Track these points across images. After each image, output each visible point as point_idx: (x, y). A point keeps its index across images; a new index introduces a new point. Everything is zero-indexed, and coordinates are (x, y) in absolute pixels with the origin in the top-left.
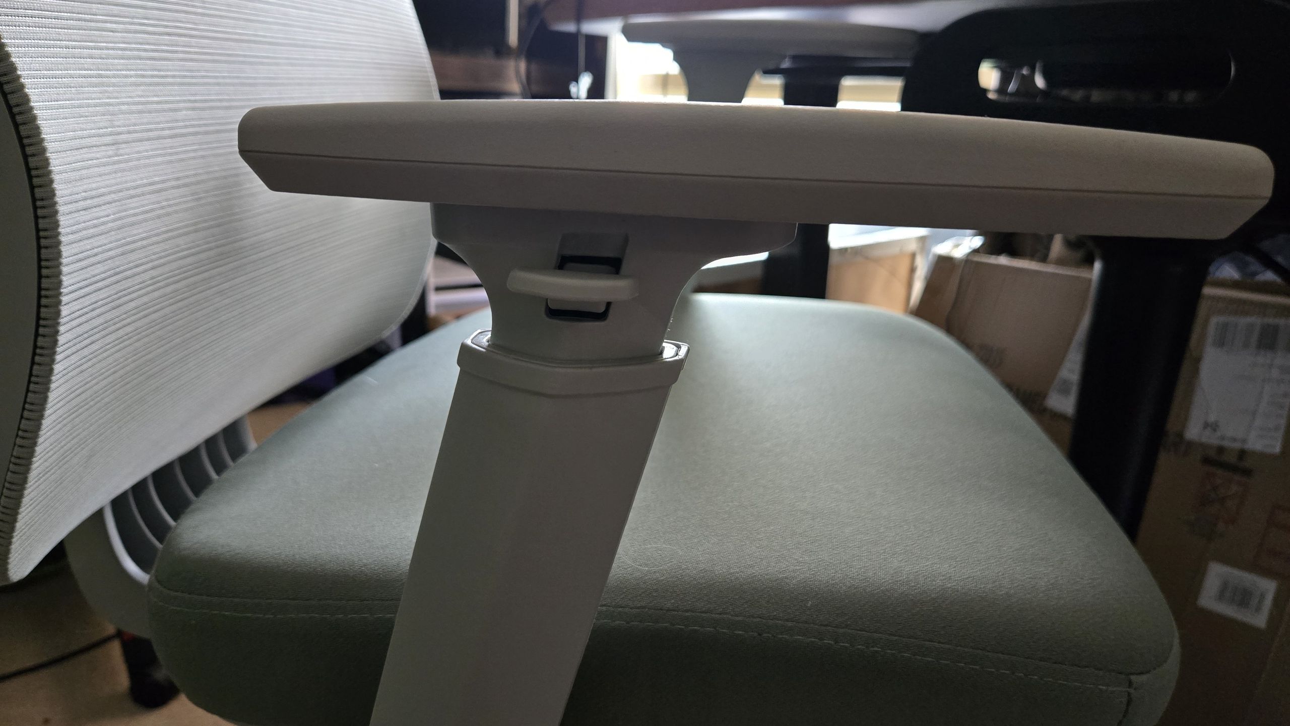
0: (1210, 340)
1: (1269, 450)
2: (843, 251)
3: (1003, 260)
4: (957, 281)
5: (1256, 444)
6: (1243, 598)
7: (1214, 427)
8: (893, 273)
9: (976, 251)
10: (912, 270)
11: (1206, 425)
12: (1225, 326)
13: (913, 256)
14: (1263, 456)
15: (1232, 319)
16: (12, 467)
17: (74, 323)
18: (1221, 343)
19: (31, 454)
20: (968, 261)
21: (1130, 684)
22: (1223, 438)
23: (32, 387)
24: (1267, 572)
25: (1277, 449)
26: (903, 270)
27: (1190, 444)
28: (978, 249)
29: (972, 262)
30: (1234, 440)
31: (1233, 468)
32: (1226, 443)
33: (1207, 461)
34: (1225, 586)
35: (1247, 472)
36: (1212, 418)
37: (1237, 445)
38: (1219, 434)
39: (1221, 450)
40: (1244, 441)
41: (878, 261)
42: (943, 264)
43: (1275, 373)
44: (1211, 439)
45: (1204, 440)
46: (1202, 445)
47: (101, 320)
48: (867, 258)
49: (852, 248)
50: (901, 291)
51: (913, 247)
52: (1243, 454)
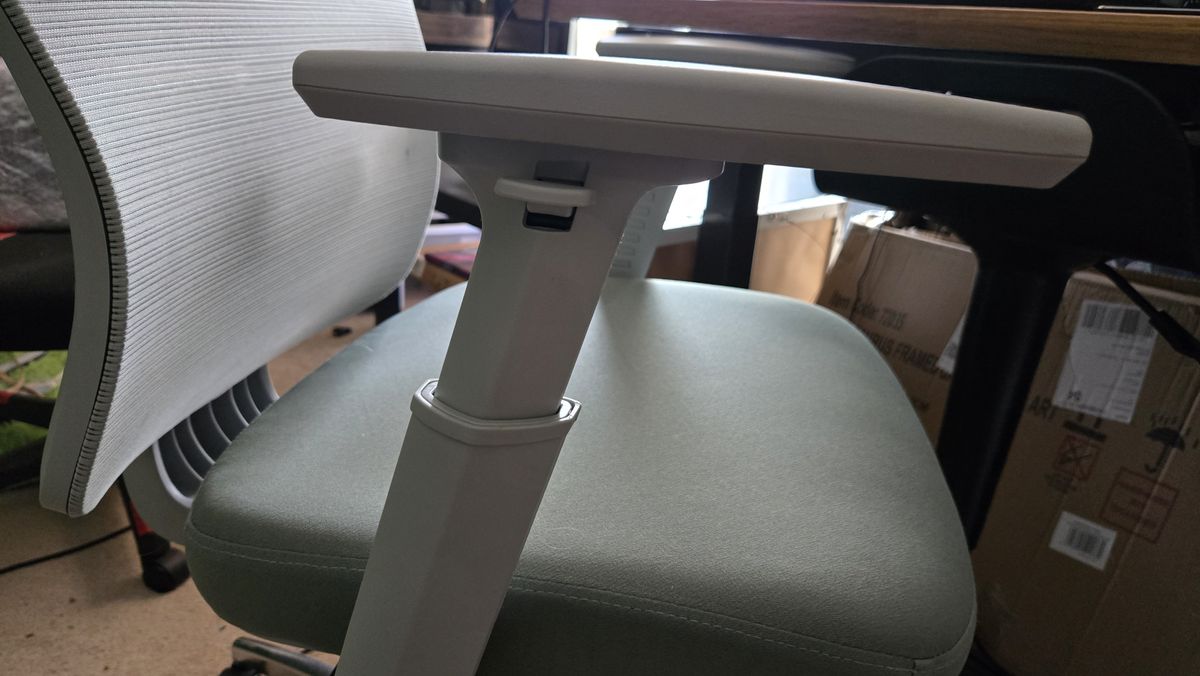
0: (1081, 319)
1: (1121, 420)
2: (771, 217)
3: (912, 233)
4: (870, 248)
5: (1110, 413)
6: (1088, 543)
7: (1077, 396)
8: (814, 238)
9: (887, 224)
10: (833, 233)
11: (1071, 395)
12: (1096, 308)
13: (834, 220)
14: (1115, 424)
15: (1102, 304)
16: (88, 436)
17: (136, 330)
18: (1089, 324)
19: (103, 427)
20: (879, 232)
21: (914, 667)
22: (1083, 407)
23: (104, 378)
24: (1109, 524)
25: (1128, 421)
26: (824, 236)
27: (1056, 408)
28: (891, 221)
29: (883, 233)
30: (1092, 409)
31: (1090, 433)
32: (1087, 412)
33: (1069, 425)
34: (1073, 533)
35: (1101, 438)
36: (1076, 389)
37: (1096, 414)
38: (1081, 402)
39: (1081, 416)
40: (1101, 411)
41: (800, 226)
42: (858, 231)
43: (1133, 354)
44: (1074, 406)
45: (1068, 407)
46: (1066, 410)
47: (155, 323)
48: (792, 223)
49: (779, 214)
50: (820, 253)
51: (835, 213)
52: (1099, 421)
